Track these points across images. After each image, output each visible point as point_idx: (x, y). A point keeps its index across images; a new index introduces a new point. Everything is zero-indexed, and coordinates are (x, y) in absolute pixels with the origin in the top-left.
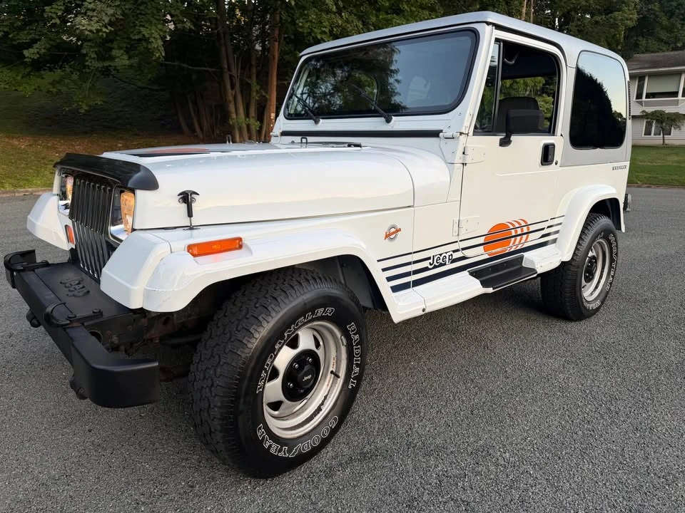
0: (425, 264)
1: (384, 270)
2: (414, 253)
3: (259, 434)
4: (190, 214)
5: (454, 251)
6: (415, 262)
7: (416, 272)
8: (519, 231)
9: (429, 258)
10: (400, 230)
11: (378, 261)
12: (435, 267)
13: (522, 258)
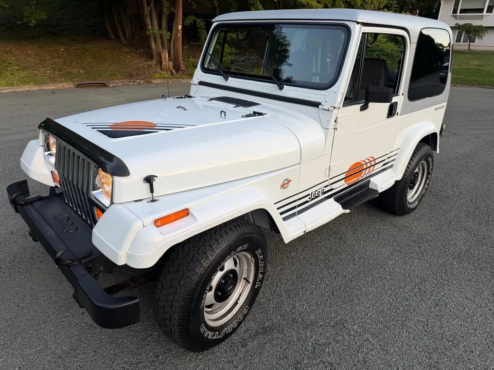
0: (307, 199)
1: (278, 209)
2: (299, 193)
3: (201, 330)
4: (152, 191)
5: (325, 187)
6: (299, 199)
7: (299, 205)
8: (369, 165)
9: (309, 195)
10: (291, 181)
11: (275, 204)
12: (313, 199)
13: (369, 182)
